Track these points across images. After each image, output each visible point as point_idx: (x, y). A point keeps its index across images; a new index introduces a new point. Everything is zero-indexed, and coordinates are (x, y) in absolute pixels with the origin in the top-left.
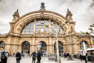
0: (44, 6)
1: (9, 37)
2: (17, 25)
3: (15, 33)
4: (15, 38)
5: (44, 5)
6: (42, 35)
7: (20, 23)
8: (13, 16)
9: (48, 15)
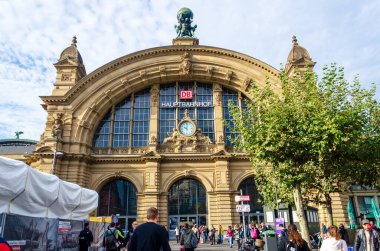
0: (192, 25)
1: (46, 160)
3: (70, 143)
5: (189, 22)
8: (57, 67)
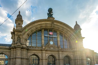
1: (18, 49)
2: (24, 34)
3: (23, 44)
4: (23, 51)
6: (52, 48)
7: (28, 32)
9: (59, 27)
